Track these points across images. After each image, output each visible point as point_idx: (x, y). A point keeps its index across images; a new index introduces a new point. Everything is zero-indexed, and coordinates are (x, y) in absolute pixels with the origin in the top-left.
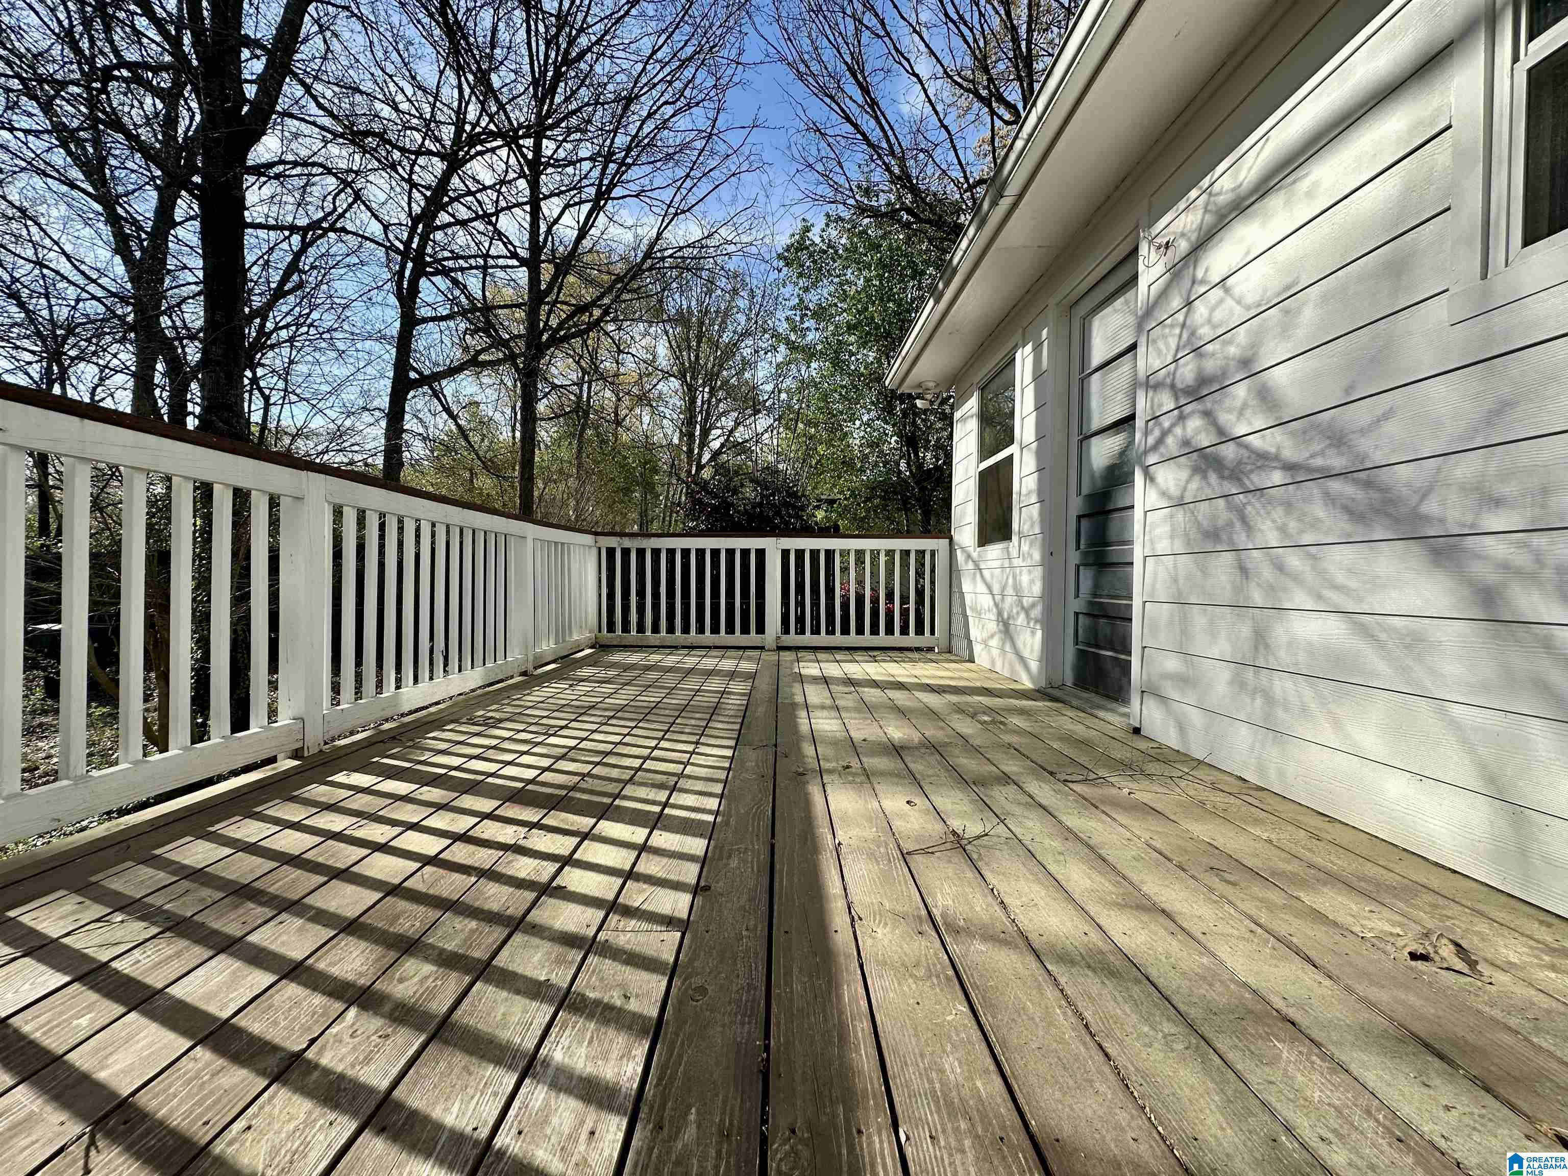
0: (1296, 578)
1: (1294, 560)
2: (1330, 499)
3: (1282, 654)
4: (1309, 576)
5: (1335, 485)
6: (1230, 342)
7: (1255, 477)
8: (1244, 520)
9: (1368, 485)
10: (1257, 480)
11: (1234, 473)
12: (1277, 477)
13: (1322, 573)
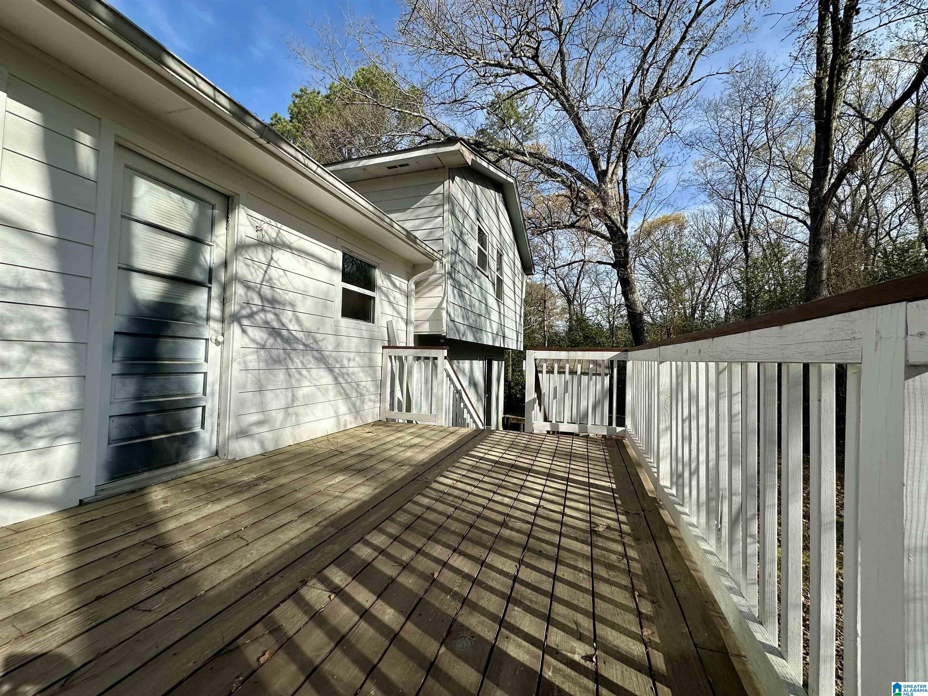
0: (305, 377)
1: (304, 372)
2: (313, 357)
3: (301, 400)
4: (308, 376)
5: (314, 352)
6: (287, 294)
7: (295, 345)
8: (290, 357)
9: (320, 354)
10: (295, 346)
11: (286, 341)
12: (301, 347)
13: (311, 376)
